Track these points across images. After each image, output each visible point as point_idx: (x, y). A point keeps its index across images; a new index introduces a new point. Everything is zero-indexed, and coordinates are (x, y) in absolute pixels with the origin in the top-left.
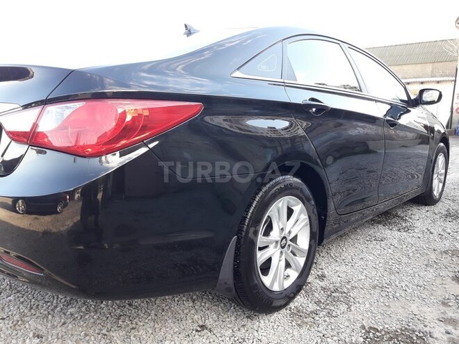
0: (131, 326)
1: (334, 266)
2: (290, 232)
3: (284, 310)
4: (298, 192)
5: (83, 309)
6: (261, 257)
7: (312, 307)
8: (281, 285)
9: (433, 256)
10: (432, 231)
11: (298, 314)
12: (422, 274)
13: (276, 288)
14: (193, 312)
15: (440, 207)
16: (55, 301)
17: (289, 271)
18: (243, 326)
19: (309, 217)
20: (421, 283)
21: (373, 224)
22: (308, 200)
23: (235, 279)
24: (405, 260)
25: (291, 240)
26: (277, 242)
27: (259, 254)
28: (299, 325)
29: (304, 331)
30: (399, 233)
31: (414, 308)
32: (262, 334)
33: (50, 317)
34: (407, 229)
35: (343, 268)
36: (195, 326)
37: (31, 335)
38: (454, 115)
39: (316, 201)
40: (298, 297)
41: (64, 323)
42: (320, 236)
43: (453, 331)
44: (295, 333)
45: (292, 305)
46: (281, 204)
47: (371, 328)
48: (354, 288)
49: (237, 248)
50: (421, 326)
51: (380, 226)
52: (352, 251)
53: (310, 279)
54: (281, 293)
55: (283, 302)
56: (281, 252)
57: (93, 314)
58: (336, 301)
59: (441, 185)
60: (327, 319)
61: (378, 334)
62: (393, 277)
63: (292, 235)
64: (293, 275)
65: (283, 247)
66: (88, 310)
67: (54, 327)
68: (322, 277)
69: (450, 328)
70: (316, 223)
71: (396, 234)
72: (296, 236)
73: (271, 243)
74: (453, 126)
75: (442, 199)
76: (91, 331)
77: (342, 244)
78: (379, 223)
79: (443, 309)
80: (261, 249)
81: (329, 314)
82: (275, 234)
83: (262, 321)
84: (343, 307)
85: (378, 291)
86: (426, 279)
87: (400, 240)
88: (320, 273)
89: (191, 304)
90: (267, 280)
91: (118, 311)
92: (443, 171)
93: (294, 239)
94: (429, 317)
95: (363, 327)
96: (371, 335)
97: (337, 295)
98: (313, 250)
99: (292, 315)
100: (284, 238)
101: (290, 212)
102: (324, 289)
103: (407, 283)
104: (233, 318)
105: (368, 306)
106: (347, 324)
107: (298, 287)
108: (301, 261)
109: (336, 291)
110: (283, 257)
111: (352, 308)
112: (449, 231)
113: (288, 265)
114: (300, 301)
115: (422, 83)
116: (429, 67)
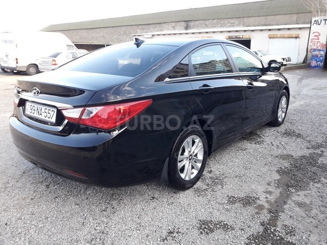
0: (120, 199)
1: (217, 166)
2: (194, 152)
3: (191, 189)
4: (197, 133)
5: (94, 191)
6: (180, 165)
7: (205, 187)
8: (190, 177)
9: (270, 159)
10: (273, 144)
11: (198, 190)
12: (261, 169)
13: (187, 179)
14: (148, 191)
15: (282, 128)
16: (79, 188)
17: (193, 170)
18: (172, 197)
19: (203, 144)
20: (260, 174)
21: (241, 140)
22: (203, 136)
23: (168, 176)
24: (255, 161)
25: (194, 156)
26: (187, 158)
27: (179, 164)
28: (198, 196)
29: (200, 198)
30: (255, 145)
31: (253, 187)
32: (181, 200)
33: (79, 196)
34: (259, 143)
35: (222, 167)
36: (150, 197)
37: (74, 204)
38: (308, 54)
39: (207, 136)
40: (198, 182)
41: (87, 198)
42: (209, 152)
43: (269, 197)
44: (196, 199)
45: (195, 186)
46: (189, 139)
47: (232, 196)
48: (226, 177)
49: (169, 163)
50: (255, 195)
51: (245, 141)
52: (227, 157)
53: (204, 173)
54: (189, 181)
55: (190, 185)
56: (190, 162)
57: (100, 194)
58: (217, 184)
59: (284, 114)
60: (211, 193)
61: (234, 199)
62: (246, 171)
63: (194, 154)
64: (195, 172)
65: (190, 160)
66: (97, 192)
67: (83, 200)
68: (210, 172)
69: (268, 196)
70: (206, 146)
71: (253, 146)
72: (197, 154)
73: (185, 158)
74: (308, 62)
75: (285, 122)
76: (101, 201)
77: (222, 153)
78: (245, 139)
79: (267, 186)
80: (180, 162)
81: (213, 190)
82: (186, 154)
83: (181, 194)
84: (220, 187)
85: (238, 178)
86: (263, 172)
87: (255, 149)
88: (209, 170)
89: (146, 187)
90: (183, 176)
91: (112, 192)
92: (286, 106)
93: (196, 155)
94: (260, 190)
95: (228, 196)
96: (231, 200)
97: (217, 181)
98: (205, 159)
99: (195, 191)
100: (191, 155)
101: (194, 143)
102: (211, 178)
103: (253, 175)
104: (167, 193)
105: (231, 186)
106: (221, 195)
107: (198, 178)
108: (199, 165)
109: (217, 179)
110: (190, 164)
111: (224, 187)
112: (283, 143)
113: (193, 168)
114: (199, 184)
115: (289, 29)
116: (295, 17)
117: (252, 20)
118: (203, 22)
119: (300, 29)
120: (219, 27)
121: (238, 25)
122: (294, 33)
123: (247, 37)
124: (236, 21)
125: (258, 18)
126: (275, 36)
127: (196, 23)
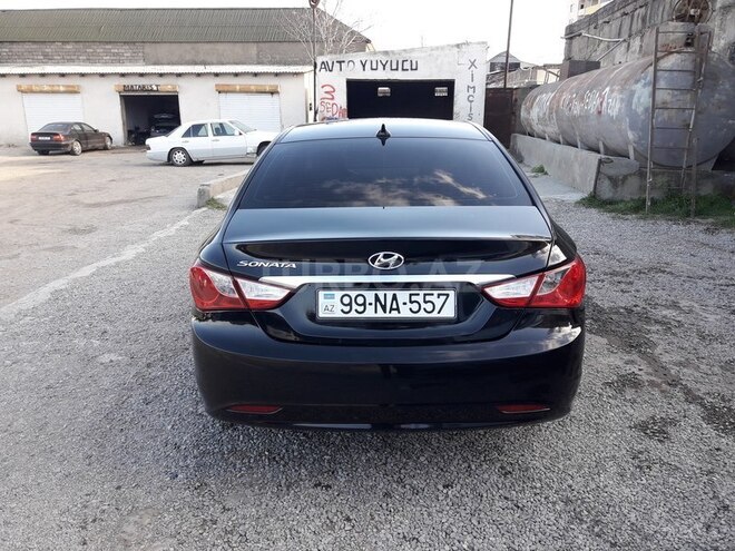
115: (256, 75)
116: (253, 49)
117: (163, 50)
118: (35, 46)
119: (277, 75)
120: (84, 61)
121: (132, 60)
122: (268, 83)
123: (169, 88)
124: (125, 50)
125: (174, 46)
126: (230, 89)
127: (15, 48)
